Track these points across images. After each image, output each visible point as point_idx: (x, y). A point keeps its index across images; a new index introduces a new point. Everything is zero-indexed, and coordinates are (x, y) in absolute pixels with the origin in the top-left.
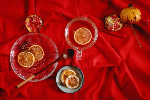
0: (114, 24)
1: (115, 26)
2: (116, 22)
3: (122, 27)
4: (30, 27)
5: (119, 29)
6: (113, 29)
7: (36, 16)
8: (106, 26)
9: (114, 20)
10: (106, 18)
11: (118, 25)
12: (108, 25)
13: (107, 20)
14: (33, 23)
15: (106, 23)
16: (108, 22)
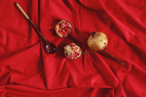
0: (73, 52)
1: (74, 55)
2: (75, 50)
3: (81, 54)
4: (60, 33)
5: (78, 56)
6: (73, 57)
7: (64, 21)
8: (66, 55)
9: (73, 49)
10: (64, 47)
11: (77, 53)
12: (67, 54)
13: (65, 49)
14: (63, 29)
15: (65, 52)
16: (67, 51)
